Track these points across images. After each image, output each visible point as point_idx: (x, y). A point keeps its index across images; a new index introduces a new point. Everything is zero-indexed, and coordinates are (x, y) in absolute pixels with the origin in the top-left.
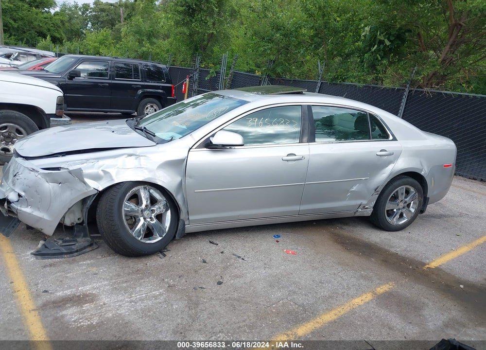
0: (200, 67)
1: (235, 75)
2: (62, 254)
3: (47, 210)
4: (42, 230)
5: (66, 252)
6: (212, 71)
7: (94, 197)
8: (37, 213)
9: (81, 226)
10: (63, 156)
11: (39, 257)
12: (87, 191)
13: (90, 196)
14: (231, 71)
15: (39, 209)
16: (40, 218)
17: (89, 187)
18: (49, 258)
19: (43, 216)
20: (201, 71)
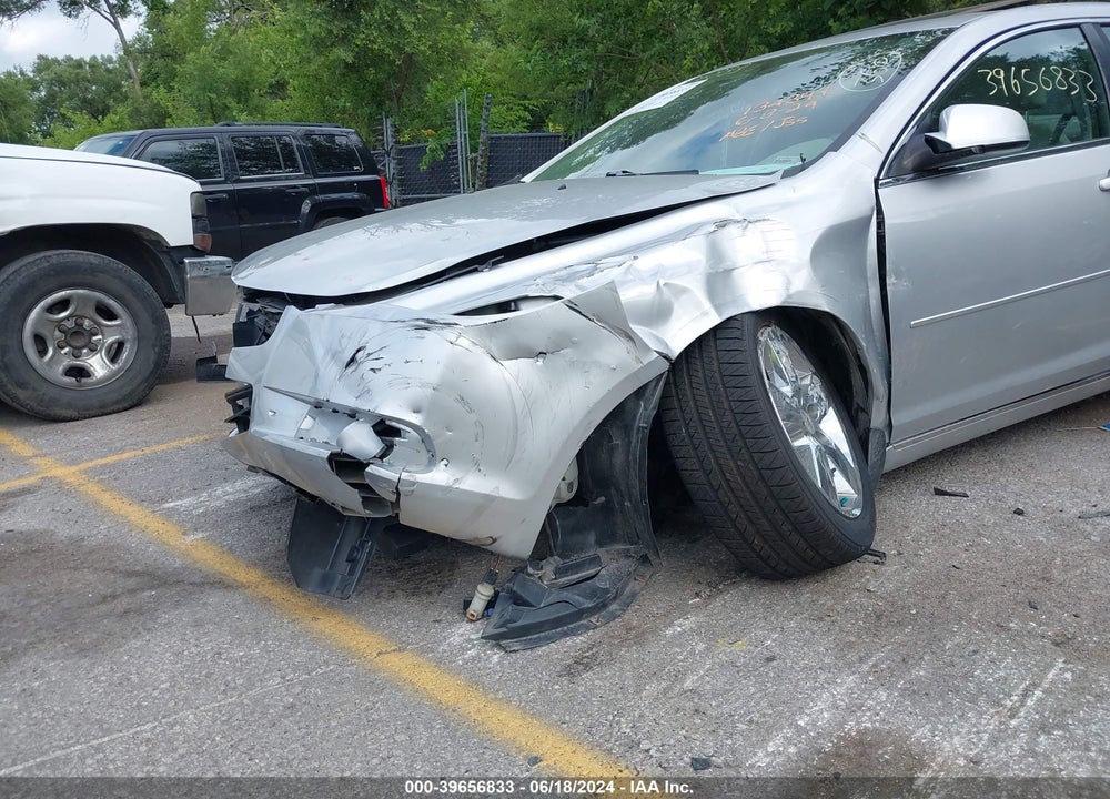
0: (397, 142)
1: (494, 143)
2: (581, 614)
3: (505, 464)
4: (494, 541)
5: (589, 604)
6: (432, 144)
7: (657, 385)
8: (475, 483)
9: (581, 509)
10: (495, 264)
11: (514, 644)
12: (640, 365)
13: (645, 387)
14: (483, 137)
15: (476, 465)
16: (488, 500)
17: (647, 348)
18: (549, 640)
19: (497, 488)
20: (401, 152)
